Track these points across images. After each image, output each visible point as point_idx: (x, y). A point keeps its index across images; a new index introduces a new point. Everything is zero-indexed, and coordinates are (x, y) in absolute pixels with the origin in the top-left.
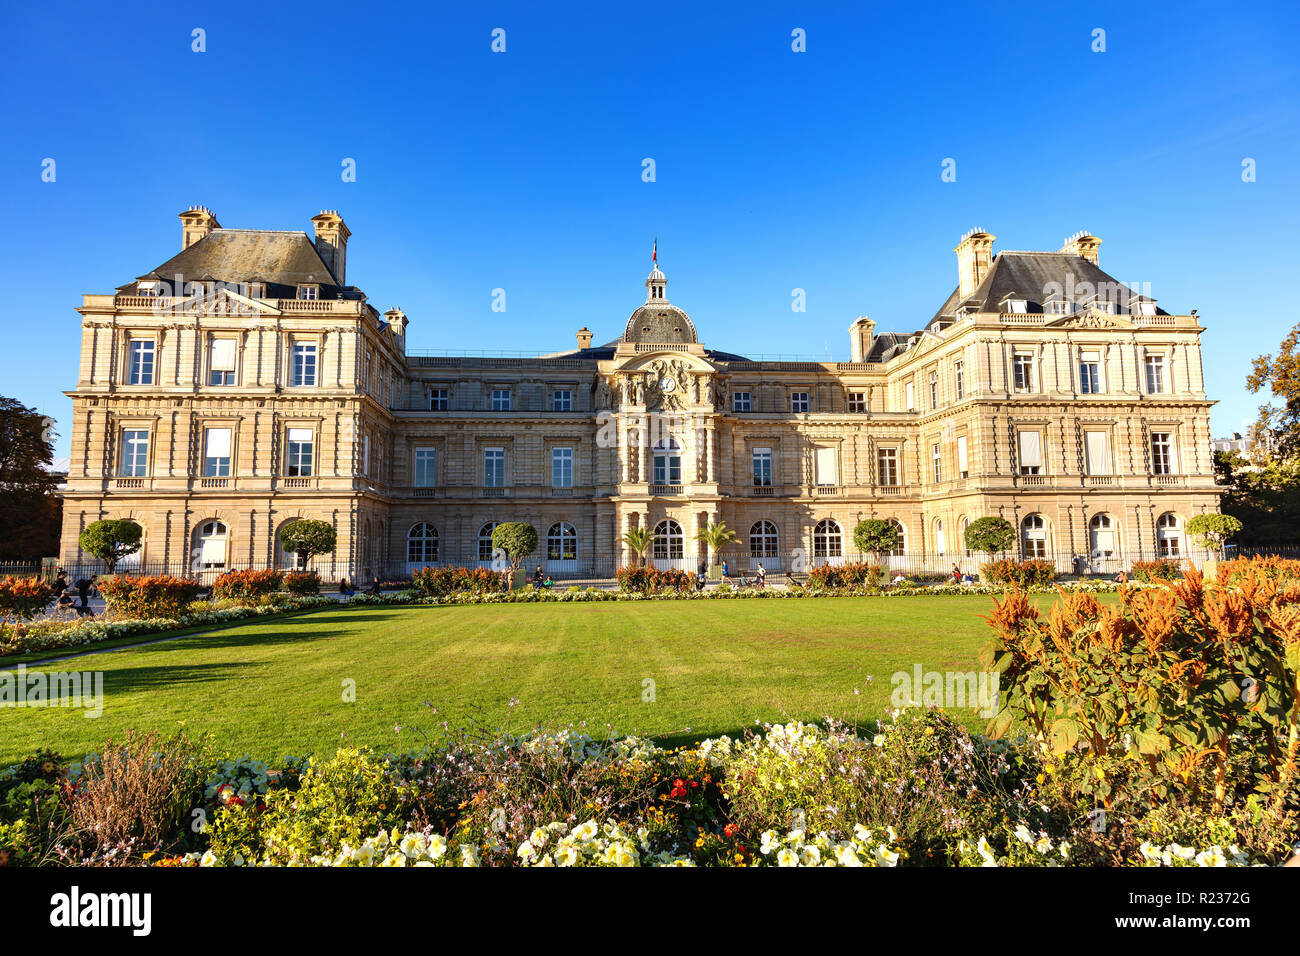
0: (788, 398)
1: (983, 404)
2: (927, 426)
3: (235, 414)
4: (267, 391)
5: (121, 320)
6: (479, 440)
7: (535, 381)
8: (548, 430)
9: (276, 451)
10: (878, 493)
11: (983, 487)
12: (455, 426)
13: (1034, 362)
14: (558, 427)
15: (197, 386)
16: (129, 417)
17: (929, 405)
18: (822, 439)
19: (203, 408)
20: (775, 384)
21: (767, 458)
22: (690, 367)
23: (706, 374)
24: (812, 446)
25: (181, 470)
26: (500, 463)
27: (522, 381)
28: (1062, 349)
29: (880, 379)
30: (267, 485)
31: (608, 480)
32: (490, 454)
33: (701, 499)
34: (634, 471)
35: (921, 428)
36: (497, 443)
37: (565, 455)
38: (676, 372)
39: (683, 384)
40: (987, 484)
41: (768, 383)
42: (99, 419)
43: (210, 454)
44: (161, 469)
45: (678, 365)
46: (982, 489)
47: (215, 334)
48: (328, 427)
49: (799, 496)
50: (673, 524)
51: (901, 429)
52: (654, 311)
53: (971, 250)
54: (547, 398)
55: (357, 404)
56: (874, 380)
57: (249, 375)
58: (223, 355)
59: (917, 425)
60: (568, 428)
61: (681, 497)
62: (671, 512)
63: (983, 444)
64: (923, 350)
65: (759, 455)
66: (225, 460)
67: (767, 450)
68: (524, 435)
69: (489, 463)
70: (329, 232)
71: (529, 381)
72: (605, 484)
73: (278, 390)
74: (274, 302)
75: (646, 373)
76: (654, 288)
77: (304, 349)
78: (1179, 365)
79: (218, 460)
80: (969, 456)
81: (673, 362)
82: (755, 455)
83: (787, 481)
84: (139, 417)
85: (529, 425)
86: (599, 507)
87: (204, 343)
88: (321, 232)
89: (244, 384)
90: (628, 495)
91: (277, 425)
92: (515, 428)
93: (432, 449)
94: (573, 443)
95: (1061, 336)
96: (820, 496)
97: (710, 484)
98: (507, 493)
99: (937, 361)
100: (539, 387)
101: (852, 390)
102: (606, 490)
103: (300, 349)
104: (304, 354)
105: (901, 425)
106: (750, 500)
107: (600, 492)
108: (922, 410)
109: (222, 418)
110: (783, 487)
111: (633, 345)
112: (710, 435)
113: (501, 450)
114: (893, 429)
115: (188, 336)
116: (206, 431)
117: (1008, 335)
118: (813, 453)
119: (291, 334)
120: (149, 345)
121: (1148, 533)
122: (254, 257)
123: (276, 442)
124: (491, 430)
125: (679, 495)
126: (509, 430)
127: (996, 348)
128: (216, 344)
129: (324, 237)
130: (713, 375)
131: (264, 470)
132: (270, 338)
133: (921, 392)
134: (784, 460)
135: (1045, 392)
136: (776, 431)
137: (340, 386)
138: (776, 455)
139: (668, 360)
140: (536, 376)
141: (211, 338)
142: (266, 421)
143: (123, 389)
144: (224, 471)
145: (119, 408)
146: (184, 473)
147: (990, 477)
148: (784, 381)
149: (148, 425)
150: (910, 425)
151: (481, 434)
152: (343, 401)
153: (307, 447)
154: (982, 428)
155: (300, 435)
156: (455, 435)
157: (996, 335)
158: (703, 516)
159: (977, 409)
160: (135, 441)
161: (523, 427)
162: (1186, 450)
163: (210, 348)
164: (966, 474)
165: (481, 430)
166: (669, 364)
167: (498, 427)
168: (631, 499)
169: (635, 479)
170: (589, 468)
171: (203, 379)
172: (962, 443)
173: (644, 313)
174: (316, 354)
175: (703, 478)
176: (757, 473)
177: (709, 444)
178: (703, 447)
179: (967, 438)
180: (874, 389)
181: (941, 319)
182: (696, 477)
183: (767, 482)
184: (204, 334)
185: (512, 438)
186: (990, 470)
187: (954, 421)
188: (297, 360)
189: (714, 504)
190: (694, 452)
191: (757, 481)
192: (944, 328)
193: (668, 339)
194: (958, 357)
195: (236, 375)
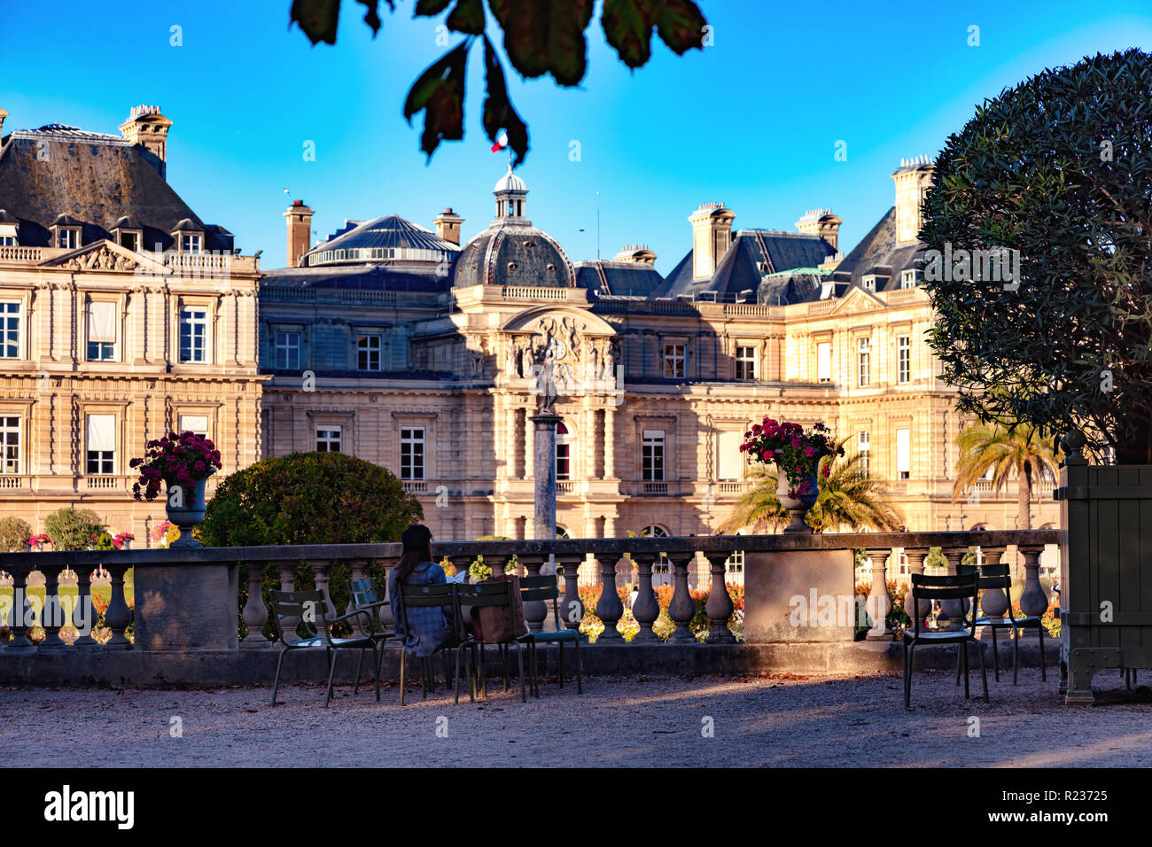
0: (661, 352)
2: (851, 407)
3: (120, 397)
4: (157, 369)
6: (311, 415)
7: (335, 322)
8: (398, 403)
11: (930, 493)
12: (282, 397)
14: (410, 400)
15: (76, 363)
17: (853, 384)
18: (725, 420)
19: (86, 389)
20: (646, 332)
21: (658, 444)
22: (584, 327)
23: (604, 337)
24: (711, 430)
25: (63, 467)
26: (334, 447)
27: (317, 321)
29: (776, 329)
31: (479, 473)
32: (321, 434)
33: (597, 500)
34: (520, 462)
35: (841, 408)
36: (334, 420)
37: (415, 437)
38: (568, 334)
39: (575, 349)
40: (935, 490)
41: (636, 332)
43: (92, 447)
44: (39, 466)
45: (570, 324)
46: (931, 496)
47: (93, 295)
48: (226, 415)
49: (691, 494)
50: (560, 531)
51: (819, 408)
52: (521, 238)
53: (916, 185)
54: (350, 346)
55: (260, 387)
56: (769, 330)
57: (134, 350)
58: (104, 319)
59: (837, 404)
60: (422, 400)
61: (571, 497)
62: (560, 513)
63: (933, 443)
64: (852, 308)
65: (650, 440)
66: (108, 455)
67: (660, 434)
68: (368, 410)
69: (321, 447)
70: (154, 138)
71: (326, 322)
72: (474, 479)
73: (169, 368)
75: (532, 335)
76: (511, 202)
77: (193, 315)
79: (100, 455)
80: (912, 453)
81: (564, 320)
82: (645, 440)
83: (684, 475)
84: (11, 400)
85: (373, 397)
86: (468, 508)
87: (81, 308)
88: (144, 137)
89: (129, 359)
90: (516, 494)
91: (169, 412)
92: (356, 400)
94: (427, 421)
96: (723, 494)
97: (609, 480)
99: (871, 327)
100: (339, 330)
101: (742, 343)
102: (478, 487)
103: (188, 315)
104: (192, 321)
105: (819, 403)
106: (642, 499)
107: (468, 488)
108: (845, 385)
109: (107, 403)
110: (678, 482)
111: (499, 289)
112: (609, 419)
113: (338, 429)
114: (809, 408)
115: (63, 298)
116: (87, 417)
118: (713, 439)
119: (180, 295)
120: (14, 308)
122: (86, 179)
124: (325, 402)
125: (567, 494)
126: (348, 403)
128: (93, 307)
129: (147, 145)
130: (612, 339)
132: (156, 301)
133: (844, 361)
134: (681, 447)
136: (672, 409)
137: (239, 364)
138: (670, 440)
139: (557, 317)
140: (335, 314)
141: (88, 301)
142: (157, 407)
144: (108, 467)
146: (67, 470)
147: (938, 481)
148: (657, 330)
149: (20, 411)
150: (829, 403)
151: (314, 407)
152: (244, 382)
154: (933, 424)
155: (193, 424)
156: (282, 409)
158: (600, 522)
159: (928, 401)
161: (366, 400)
163: (87, 313)
164: (907, 475)
165: (314, 403)
166: (560, 322)
167: (336, 399)
168: (515, 500)
169: (520, 473)
170: (449, 454)
171: (81, 353)
172: (903, 436)
173: (507, 239)
174: (207, 321)
175: (600, 473)
176: (647, 463)
177: (609, 429)
178: (600, 433)
179: (911, 433)
180: (770, 342)
181: (876, 271)
182: (591, 472)
183: (659, 475)
184: (81, 296)
185: (352, 414)
186: (938, 473)
187: (893, 408)
188: (185, 329)
189: (615, 506)
190: (591, 439)
191: (647, 475)
192: (880, 286)
193: (540, 281)
194: (904, 331)
195: (117, 348)
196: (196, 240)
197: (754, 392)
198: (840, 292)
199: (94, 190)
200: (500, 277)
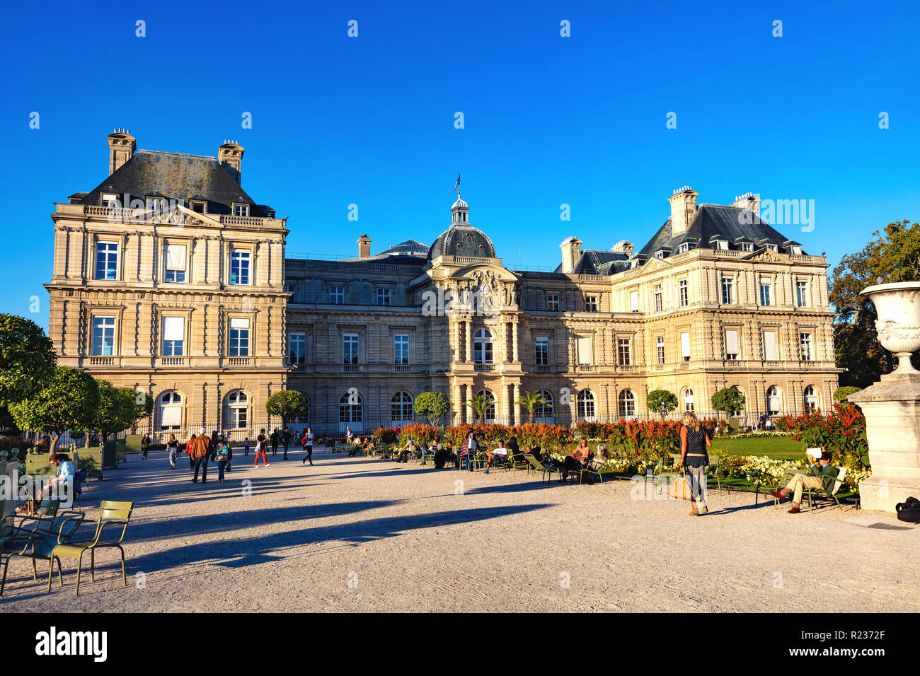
0: (546, 299)
1: (705, 311)
2: (652, 324)
3: (188, 306)
4: (214, 288)
5: (90, 226)
6: (340, 327)
7: (364, 281)
8: (392, 321)
9: (221, 336)
10: (619, 370)
11: (705, 367)
12: (322, 317)
13: (733, 283)
14: (400, 319)
15: (156, 283)
16: (100, 306)
17: (653, 308)
18: (582, 331)
19: (162, 300)
20: (537, 288)
21: (545, 344)
22: (500, 276)
23: (511, 282)
24: (575, 337)
25: (145, 351)
26: (355, 346)
27: (353, 280)
28: (750, 275)
29: (607, 287)
30: (215, 363)
31: (439, 360)
32: (347, 338)
33: (509, 374)
34: (463, 353)
35: (646, 325)
36: (354, 330)
37: (403, 340)
38: (490, 280)
39: (495, 289)
40: (708, 365)
41: (532, 288)
42: (73, 308)
43: (167, 338)
44: (127, 350)
45: (491, 274)
46: (706, 369)
47: (169, 240)
48: (262, 318)
49: (566, 372)
50: (488, 393)
51: (633, 325)
52: (464, 232)
53: (683, 201)
54: (372, 294)
55: (285, 300)
56: (603, 288)
57: (198, 274)
58: (177, 257)
59: (643, 322)
60: (406, 319)
61: (494, 373)
62: (487, 384)
63: (705, 338)
64: (650, 269)
65: (539, 342)
66: (179, 343)
67: (545, 339)
68: (374, 324)
69: (347, 346)
70: (233, 158)
71: (359, 280)
72: (437, 363)
73: (222, 287)
74: (217, 217)
75: (469, 280)
76: (460, 214)
77: (240, 255)
78: (815, 288)
79: (173, 343)
80: (691, 345)
81: (488, 272)
82: (537, 342)
83: (559, 362)
84: (108, 307)
85: (378, 316)
86: (433, 380)
87: (160, 248)
88: (226, 158)
89: (194, 282)
90: (460, 371)
91: (222, 315)
92: (367, 318)
93: (304, 334)
94: (410, 331)
95: (750, 266)
96: (582, 372)
97: (516, 363)
98: (362, 369)
99: (662, 278)
100: (367, 285)
101: (589, 294)
102: (439, 368)
103: (237, 255)
104: (240, 259)
105: (634, 322)
106: (536, 375)
107: (434, 369)
108: (647, 312)
109: (177, 309)
110: (557, 365)
111: (452, 257)
112: (515, 328)
113: (356, 335)
114: (628, 325)
115: (148, 241)
116: (163, 319)
117: (720, 264)
118: (576, 341)
119: (231, 242)
120: (113, 247)
121: (799, 399)
122: (181, 176)
123: (221, 329)
124: (349, 320)
125: (492, 371)
126: (363, 320)
127: (711, 272)
128: (170, 248)
129: (229, 162)
130: (515, 282)
131: (213, 351)
132: (214, 245)
133: (646, 299)
134: (558, 346)
135: (740, 304)
136: (552, 325)
137: (270, 285)
138: (551, 342)
139: (484, 271)
140: (364, 276)
141: (166, 244)
142: (213, 313)
143: (94, 283)
144: (179, 351)
145: (91, 299)
146: (147, 353)
147: (709, 361)
148: (543, 287)
149: (115, 314)
150: (639, 322)
151: (341, 322)
152: (274, 297)
153: (245, 333)
154: (704, 327)
155: (239, 324)
156: (322, 323)
157: (711, 264)
158: (511, 387)
159: (701, 314)
160: (103, 326)
161: (373, 318)
162: (819, 344)
163: (165, 252)
164: (687, 358)
165: (341, 320)
166: (485, 273)
167: (355, 318)
168: (460, 374)
169: (463, 359)
170: (423, 350)
171: (160, 277)
172: (685, 337)
173: (457, 233)
174: (250, 259)
175: (510, 359)
176: (538, 355)
177: (515, 334)
178: (510, 336)
179: (690, 334)
180: (603, 294)
181: (663, 248)
182: (505, 359)
183: (545, 362)
184: (160, 240)
185: (365, 326)
186: (709, 356)
187: (678, 321)
188: (235, 264)
189: (519, 378)
190: (504, 340)
191: (539, 361)
192: (666, 255)
193: (476, 254)
194: (682, 277)
195: (187, 274)
196: (244, 209)
197: (597, 316)
198: (642, 263)
199: (184, 182)
200: (452, 251)
